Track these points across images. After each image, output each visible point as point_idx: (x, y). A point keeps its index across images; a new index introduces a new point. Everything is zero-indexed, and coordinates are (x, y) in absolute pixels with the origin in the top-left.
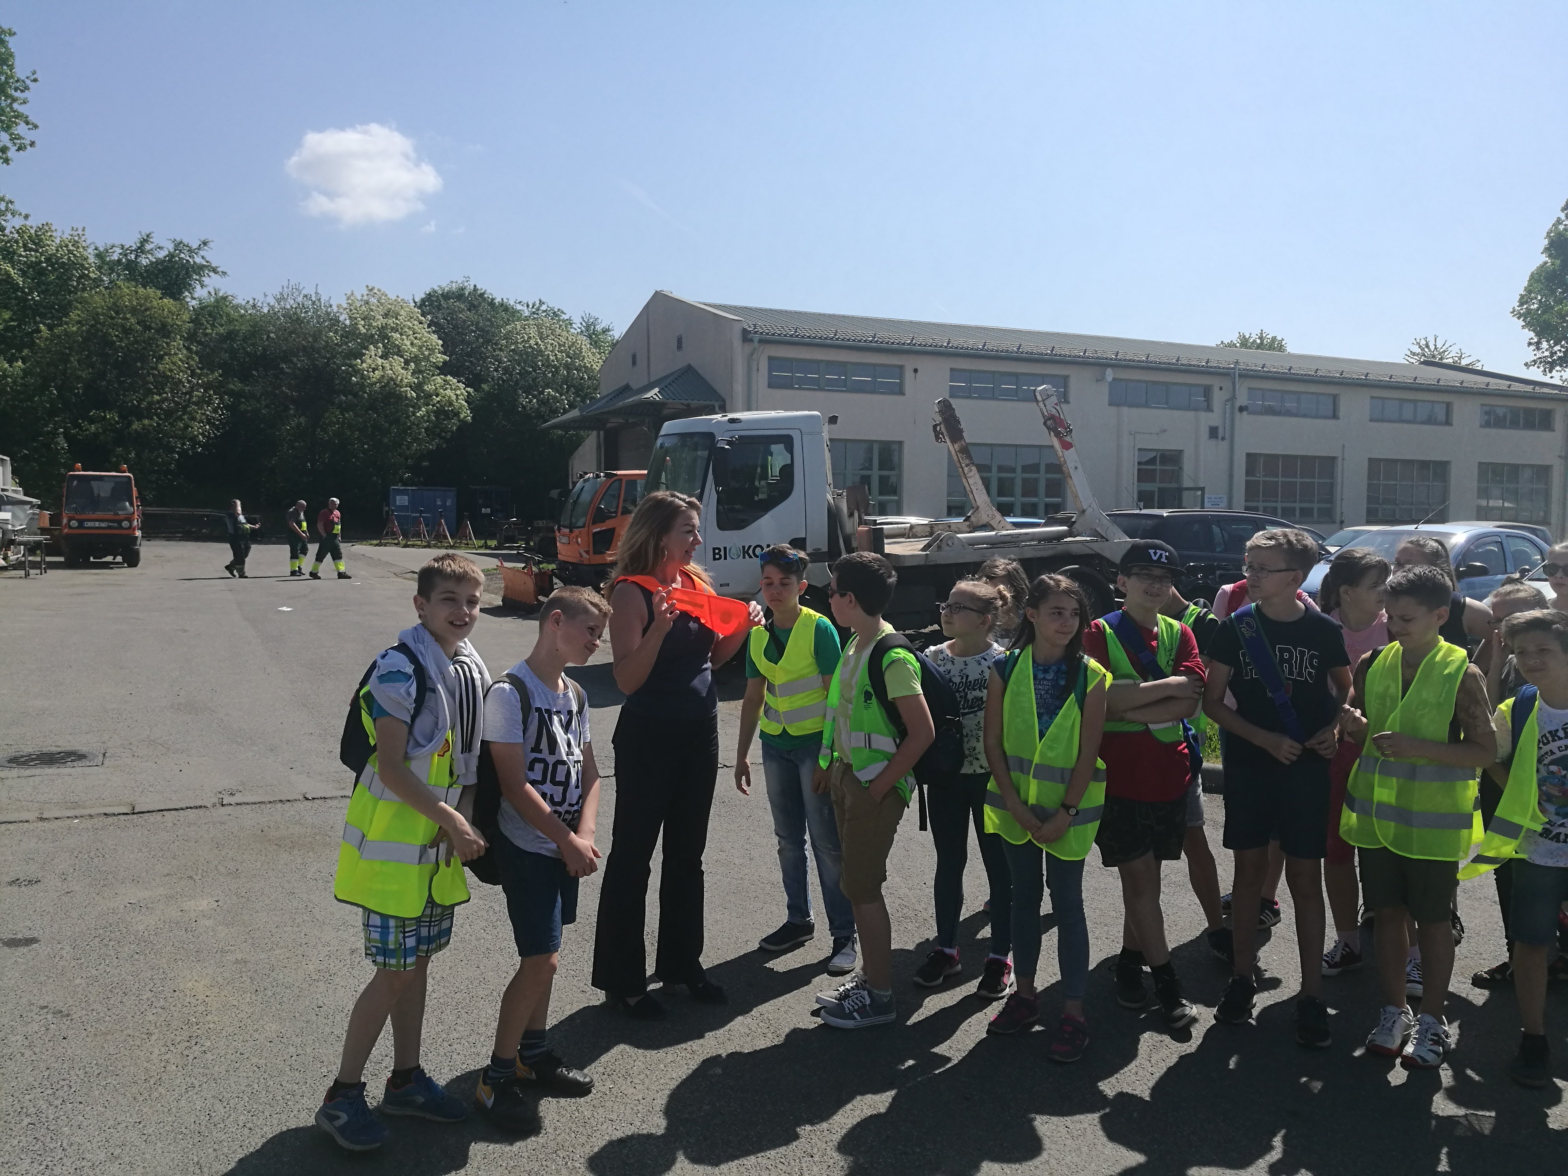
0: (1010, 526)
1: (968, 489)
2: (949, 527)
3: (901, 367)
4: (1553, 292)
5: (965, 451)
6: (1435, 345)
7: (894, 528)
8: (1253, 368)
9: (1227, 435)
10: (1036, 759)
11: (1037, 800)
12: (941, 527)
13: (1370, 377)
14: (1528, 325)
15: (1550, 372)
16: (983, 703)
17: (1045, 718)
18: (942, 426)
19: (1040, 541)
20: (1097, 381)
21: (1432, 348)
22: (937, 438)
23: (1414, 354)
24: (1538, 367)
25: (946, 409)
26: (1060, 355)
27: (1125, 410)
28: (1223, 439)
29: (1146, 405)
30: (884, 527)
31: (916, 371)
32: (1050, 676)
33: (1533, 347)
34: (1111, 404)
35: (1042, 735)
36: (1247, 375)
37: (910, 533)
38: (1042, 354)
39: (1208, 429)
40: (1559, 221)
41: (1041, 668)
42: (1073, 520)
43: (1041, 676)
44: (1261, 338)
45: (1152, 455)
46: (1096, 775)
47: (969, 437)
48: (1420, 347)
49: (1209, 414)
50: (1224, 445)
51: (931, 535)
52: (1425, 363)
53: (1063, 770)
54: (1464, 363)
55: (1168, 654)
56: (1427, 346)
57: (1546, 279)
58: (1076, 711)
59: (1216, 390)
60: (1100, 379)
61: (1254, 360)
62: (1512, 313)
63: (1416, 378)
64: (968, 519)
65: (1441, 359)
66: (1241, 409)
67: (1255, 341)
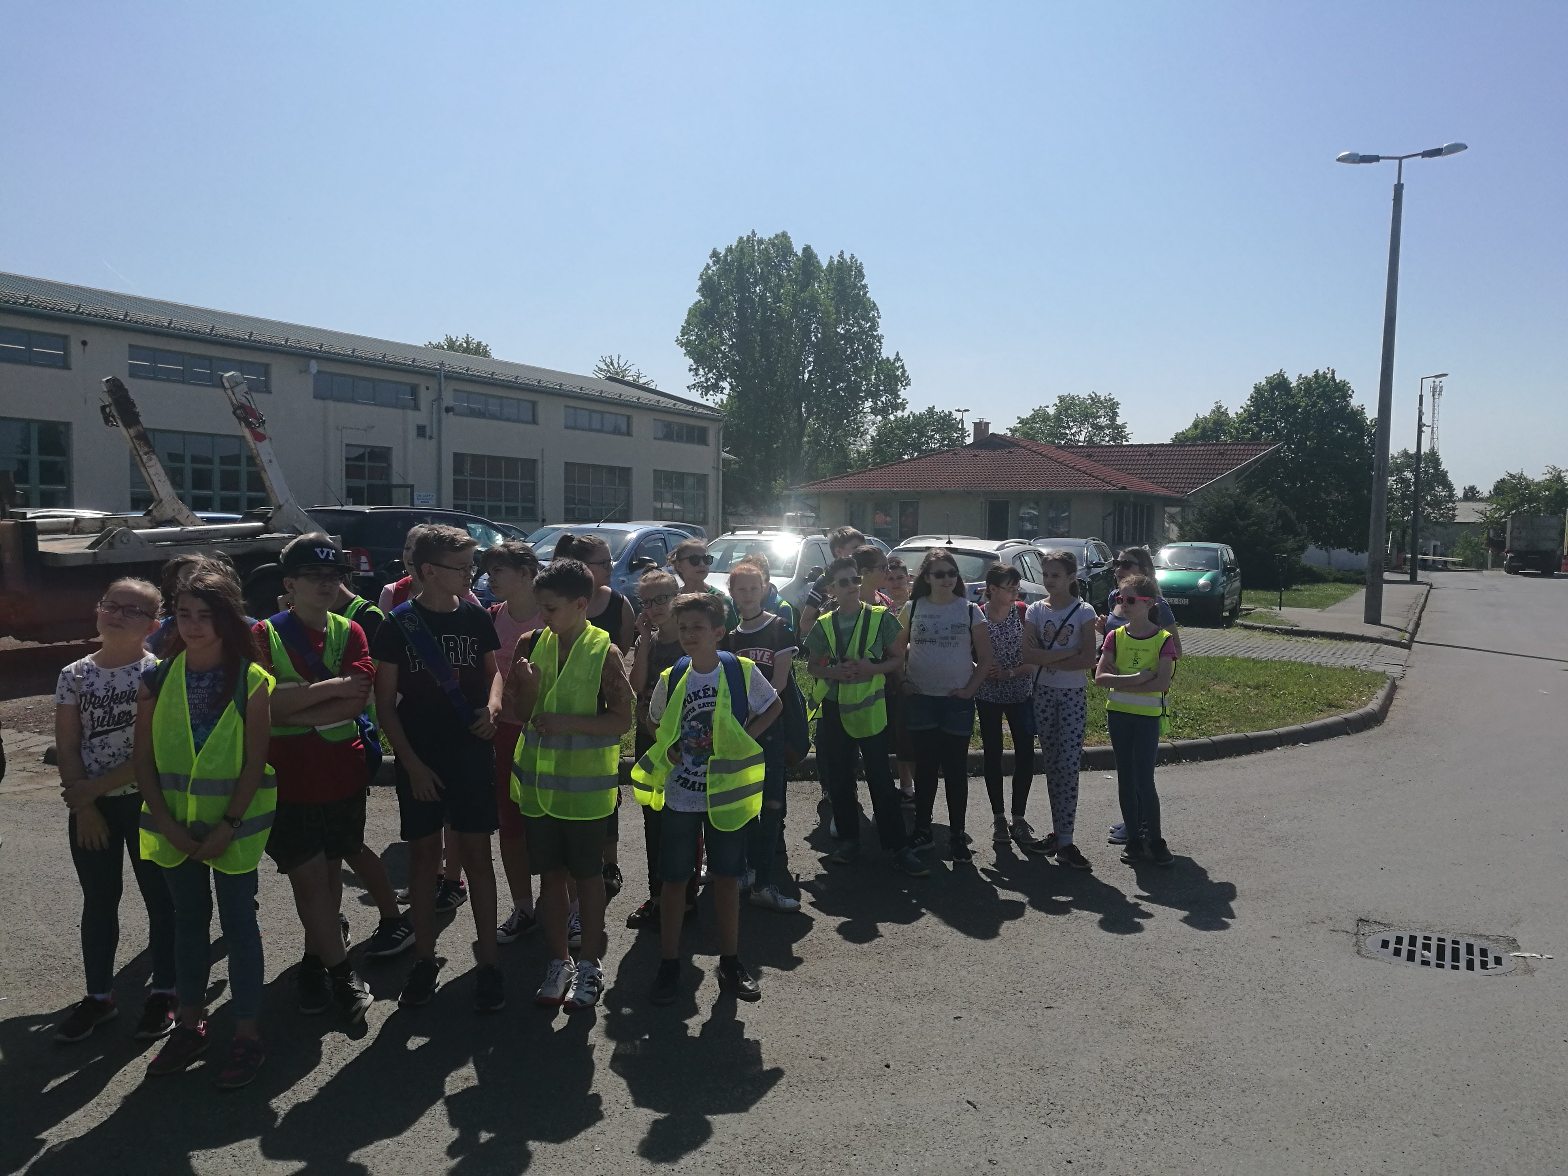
0: (200, 522)
1: (148, 479)
2: (126, 521)
3: (66, 338)
4: (706, 327)
5: (143, 437)
6: (619, 364)
7: (52, 523)
8: (458, 370)
9: (435, 435)
10: (194, 774)
11: (197, 815)
12: (115, 522)
13: (564, 387)
14: (689, 353)
15: (706, 395)
16: (131, 717)
17: (202, 729)
18: (113, 408)
19: (232, 537)
20: (301, 372)
21: (616, 366)
22: (107, 421)
23: (601, 370)
24: (697, 391)
25: (116, 389)
26: (259, 342)
27: (331, 404)
28: (431, 438)
29: (354, 401)
30: (37, 520)
31: (84, 343)
32: (205, 683)
33: (692, 373)
34: (316, 397)
35: (198, 748)
36: (453, 377)
37: (76, 527)
38: (238, 339)
39: (415, 428)
40: (708, 267)
41: (195, 676)
42: (269, 515)
43: (194, 684)
44: (467, 342)
45: (361, 451)
46: (265, 781)
47: (146, 421)
48: (606, 364)
49: (417, 413)
50: (434, 442)
51: (102, 529)
52: (609, 378)
53: (225, 782)
54: (641, 381)
55: (335, 654)
56: (612, 364)
57: (701, 314)
58: (238, 719)
59: (422, 389)
60: (305, 371)
61: (458, 363)
62: (676, 341)
63: (602, 391)
64: (149, 513)
65: (623, 377)
66: (448, 410)
67: (461, 345)
